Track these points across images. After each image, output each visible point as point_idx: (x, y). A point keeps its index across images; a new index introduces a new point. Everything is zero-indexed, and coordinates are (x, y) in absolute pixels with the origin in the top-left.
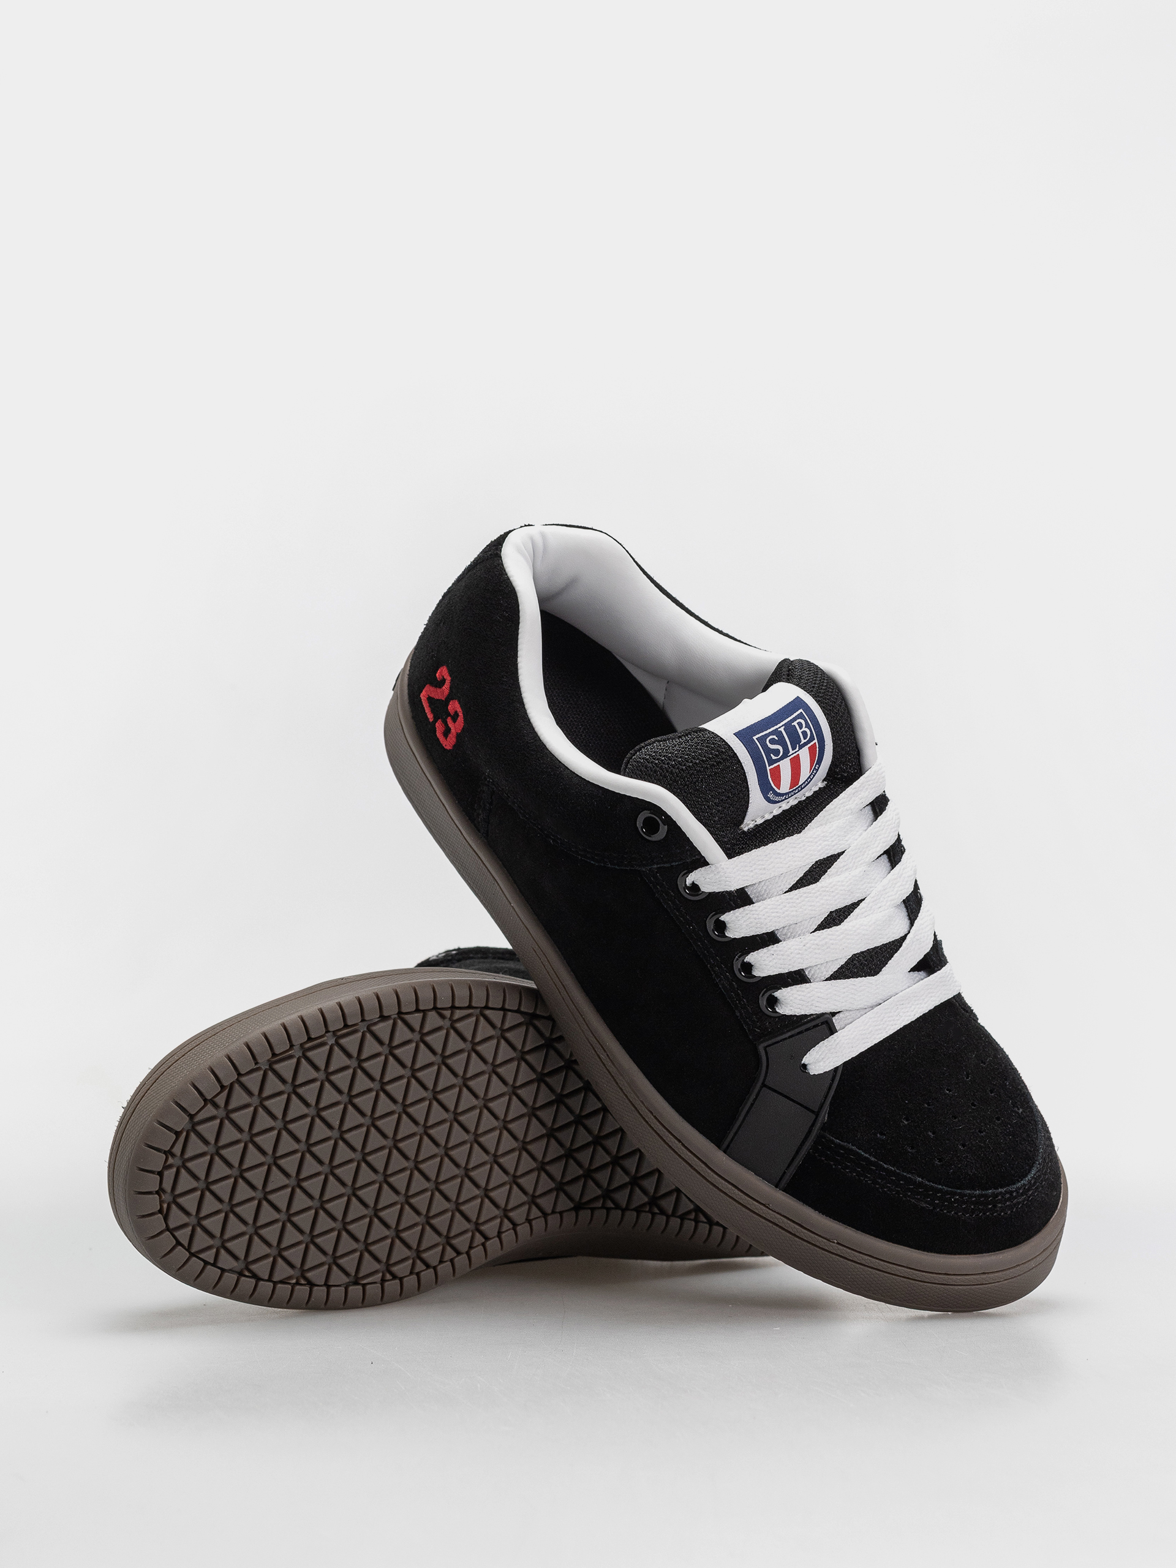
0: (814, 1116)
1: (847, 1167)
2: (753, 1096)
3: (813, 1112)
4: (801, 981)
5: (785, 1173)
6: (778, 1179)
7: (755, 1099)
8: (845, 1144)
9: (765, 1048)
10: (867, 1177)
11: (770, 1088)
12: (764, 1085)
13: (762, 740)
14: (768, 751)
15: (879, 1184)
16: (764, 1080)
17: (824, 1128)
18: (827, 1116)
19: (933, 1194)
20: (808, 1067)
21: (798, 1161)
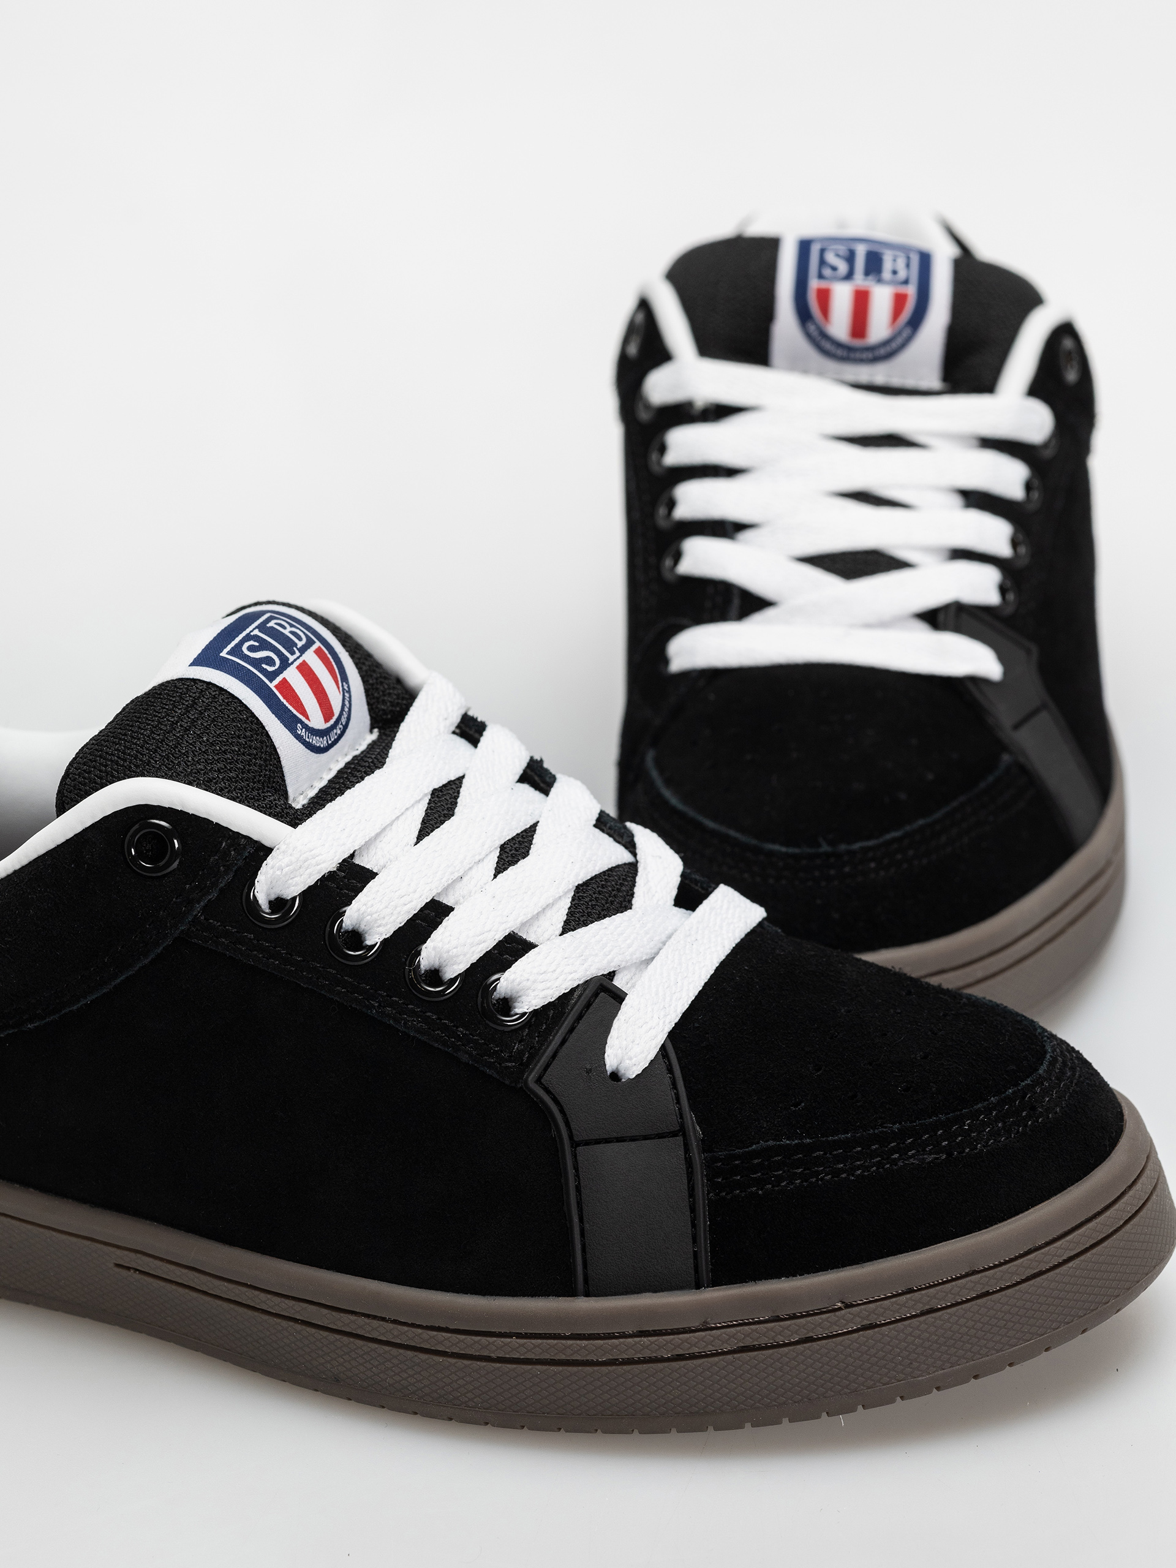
0: (680, 1139)
1: (780, 1179)
2: (571, 1172)
3: (674, 1134)
4: (523, 949)
5: (695, 1254)
6: (692, 1272)
7: (577, 1176)
8: (754, 1147)
9: (539, 1081)
10: (818, 1173)
11: (587, 1143)
12: (575, 1144)
13: (237, 651)
14: (256, 663)
15: (842, 1171)
16: (571, 1137)
17: (707, 1146)
18: (698, 1128)
19: (931, 1136)
20: (622, 1071)
21: (704, 1222)
